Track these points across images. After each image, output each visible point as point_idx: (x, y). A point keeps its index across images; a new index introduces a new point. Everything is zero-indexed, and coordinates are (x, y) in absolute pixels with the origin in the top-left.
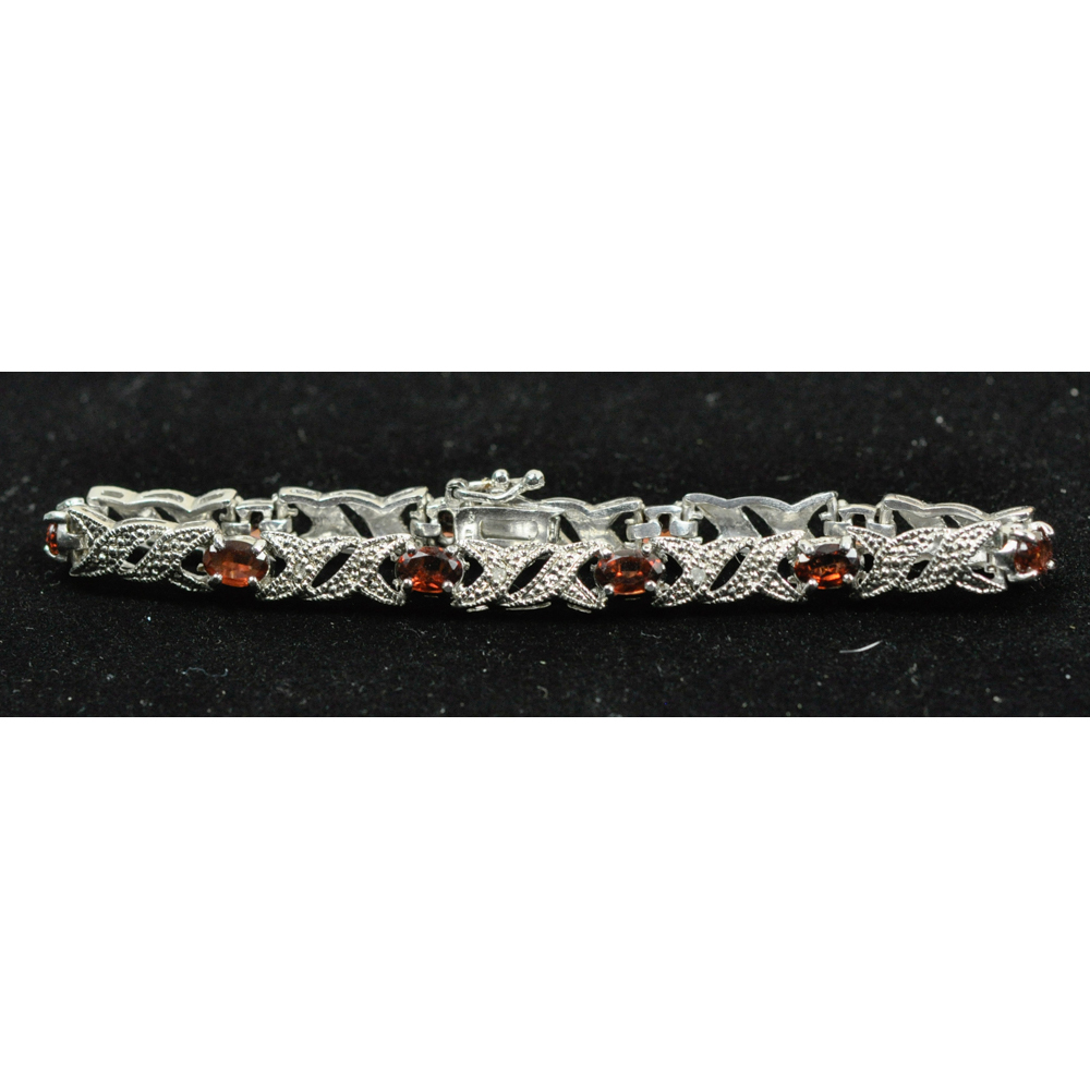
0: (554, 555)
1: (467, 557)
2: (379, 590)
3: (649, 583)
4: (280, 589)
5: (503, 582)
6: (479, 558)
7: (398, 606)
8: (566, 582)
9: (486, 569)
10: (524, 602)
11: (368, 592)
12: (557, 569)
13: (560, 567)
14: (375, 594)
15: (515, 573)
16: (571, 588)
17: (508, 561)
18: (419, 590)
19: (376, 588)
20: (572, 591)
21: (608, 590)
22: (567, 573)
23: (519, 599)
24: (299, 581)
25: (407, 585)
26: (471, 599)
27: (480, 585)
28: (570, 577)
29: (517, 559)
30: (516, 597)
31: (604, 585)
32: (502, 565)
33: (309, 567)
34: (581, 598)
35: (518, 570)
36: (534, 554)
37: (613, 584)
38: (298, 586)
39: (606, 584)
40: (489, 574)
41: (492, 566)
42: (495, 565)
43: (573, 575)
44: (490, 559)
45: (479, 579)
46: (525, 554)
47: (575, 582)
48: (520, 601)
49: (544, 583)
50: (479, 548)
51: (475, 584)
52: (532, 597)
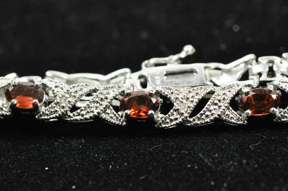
0: (215, 94)
1: (162, 96)
2: (110, 115)
3: (272, 109)
4: (51, 112)
5: (186, 112)
6: (170, 97)
7: (122, 125)
8: (224, 110)
9: (175, 104)
10: (199, 122)
11: (104, 116)
12: (217, 102)
13: (220, 101)
14: (108, 118)
15: (192, 105)
16: (226, 113)
17: (188, 99)
18: (135, 116)
19: (108, 114)
20: (227, 115)
21: (248, 113)
22: (224, 104)
23: (196, 121)
24: (63, 107)
25: (126, 114)
26: (168, 123)
27: (173, 115)
28: (226, 107)
29: (193, 97)
30: (194, 120)
31: (245, 111)
32: (184, 101)
33: (70, 99)
34: (233, 118)
35: (195, 104)
36: (202, 93)
37: (251, 110)
38: (62, 110)
39: (247, 110)
40: (177, 108)
41: (178, 102)
42: (180, 101)
43: (227, 105)
44: (177, 98)
45: (172, 111)
46: (197, 94)
47: (229, 109)
48: (197, 122)
49: (210, 111)
50: (170, 91)
51: (169, 113)
52: (203, 119)
